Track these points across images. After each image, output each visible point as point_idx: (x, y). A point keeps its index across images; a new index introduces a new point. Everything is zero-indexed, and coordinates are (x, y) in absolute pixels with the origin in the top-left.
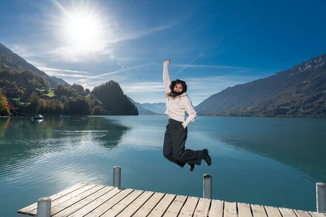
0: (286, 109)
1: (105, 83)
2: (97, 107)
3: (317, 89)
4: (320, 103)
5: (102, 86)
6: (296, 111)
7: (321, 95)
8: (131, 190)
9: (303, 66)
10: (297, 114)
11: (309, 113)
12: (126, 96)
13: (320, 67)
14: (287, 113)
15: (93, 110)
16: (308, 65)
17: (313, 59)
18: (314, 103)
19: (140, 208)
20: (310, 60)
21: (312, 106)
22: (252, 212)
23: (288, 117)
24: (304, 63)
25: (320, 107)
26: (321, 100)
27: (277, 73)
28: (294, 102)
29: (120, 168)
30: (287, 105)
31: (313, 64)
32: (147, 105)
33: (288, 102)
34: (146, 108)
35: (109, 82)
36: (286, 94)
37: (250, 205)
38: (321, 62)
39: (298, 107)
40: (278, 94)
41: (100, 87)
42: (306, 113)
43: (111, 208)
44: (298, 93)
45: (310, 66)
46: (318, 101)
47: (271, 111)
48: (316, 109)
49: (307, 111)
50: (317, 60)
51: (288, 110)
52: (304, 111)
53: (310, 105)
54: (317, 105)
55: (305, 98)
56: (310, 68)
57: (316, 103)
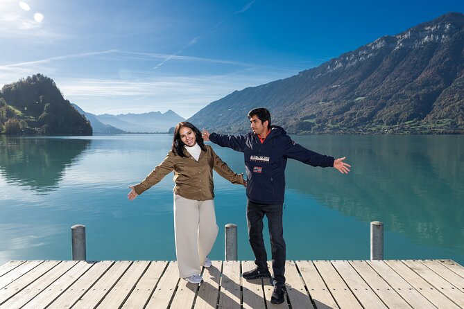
0: (311, 123)
1: (26, 78)
2: (14, 120)
3: (348, 96)
4: (351, 115)
5: (21, 83)
6: (324, 126)
7: (353, 104)
8: (109, 263)
9: (332, 64)
10: (323, 130)
11: (338, 129)
12: (68, 102)
13: (352, 67)
14: (313, 128)
15: (4, 127)
16: (338, 63)
17: (345, 56)
18: (345, 114)
19: (132, 290)
20: (340, 57)
21: (342, 119)
22: (299, 272)
23: (314, 133)
24: (334, 60)
25: (351, 119)
26: (352, 111)
27: (300, 73)
28: (320, 113)
29: (84, 228)
30: (312, 117)
31: (345, 62)
32: (106, 116)
33: (314, 113)
34: (105, 123)
35: (34, 77)
36: (311, 103)
37: (295, 262)
38: (353, 60)
39: (326, 121)
40: (302, 103)
41: (15, 85)
42: (335, 129)
43: (80, 299)
44: (325, 101)
45: (340, 65)
46: (349, 112)
47: (292, 126)
48: (346, 122)
49: (336, 126)
50: (350, 56)
51: (313, 124)
52: (332, 126)
53: (340, 117)
54: (348, 117)
55: (334, 109)
56: (341, 67)
57: (346, 115)
